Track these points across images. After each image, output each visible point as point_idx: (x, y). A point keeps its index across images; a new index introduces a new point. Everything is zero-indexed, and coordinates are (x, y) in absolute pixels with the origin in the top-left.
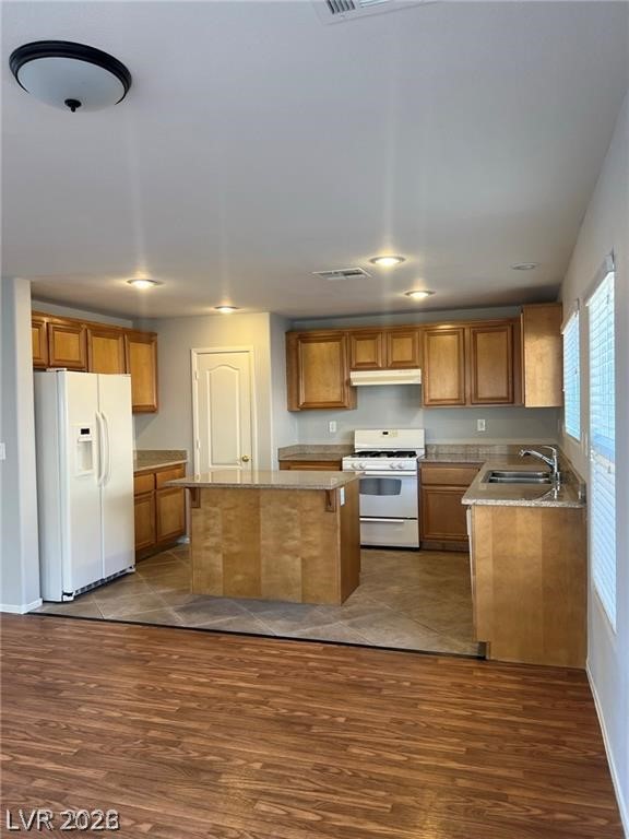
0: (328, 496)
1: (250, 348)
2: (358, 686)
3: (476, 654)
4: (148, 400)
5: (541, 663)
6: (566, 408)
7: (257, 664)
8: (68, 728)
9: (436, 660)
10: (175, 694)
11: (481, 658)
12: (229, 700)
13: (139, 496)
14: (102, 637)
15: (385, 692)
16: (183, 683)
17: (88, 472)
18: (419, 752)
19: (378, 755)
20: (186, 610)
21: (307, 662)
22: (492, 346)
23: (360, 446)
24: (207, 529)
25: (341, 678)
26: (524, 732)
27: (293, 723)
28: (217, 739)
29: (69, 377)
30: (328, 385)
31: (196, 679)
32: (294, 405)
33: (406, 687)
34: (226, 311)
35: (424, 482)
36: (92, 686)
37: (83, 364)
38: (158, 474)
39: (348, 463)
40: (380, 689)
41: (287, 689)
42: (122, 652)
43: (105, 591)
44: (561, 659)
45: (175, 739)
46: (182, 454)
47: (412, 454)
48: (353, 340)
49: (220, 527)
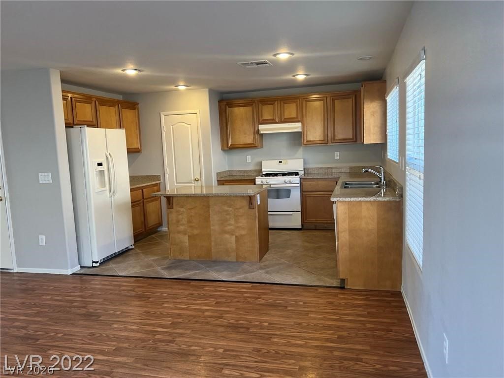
0: (251, 199)
1: (197, 111)
2: (273, 306)
3: (339, 286)
4: (136, 145)
5: (376, 289)
6: (388, 144)
7: (214, 296)
8: (107, 336)
9: (317, 290)
10: (168, 315)
11: (342, 288)
12: (200, 317)
13: (134, 203)
14: (120, 286)
15: (289, 308)
16: (172, 308)
17: (103, 189)
18: (311, 339)
19: (289, 342)
20: (169, 268)
21: (243, 294)
22: (343, 107)
23: (265, 170)
24: (178, 221)
25: (264, 302)
26: (369, 325)
27: (239, 327)
28: (195, 338)
29: (88, 131)
30: (245, 134)
31: (179, 306)
32: (225, 146)
33: (301, 305)
34: (182, 88)
35: (303, 190)
36: (118, 313)
37: (95, 123)
38: (144, 190)
39: (259, 180)
40: (286, 307)
41: (233, 309)
42: (133, 293)
43: (118, 259)
44: (387, 286)
45: (171, 339)
46: (158, 178)
47: (297, 174)
48: (260, 105)
49: (186, 220)
